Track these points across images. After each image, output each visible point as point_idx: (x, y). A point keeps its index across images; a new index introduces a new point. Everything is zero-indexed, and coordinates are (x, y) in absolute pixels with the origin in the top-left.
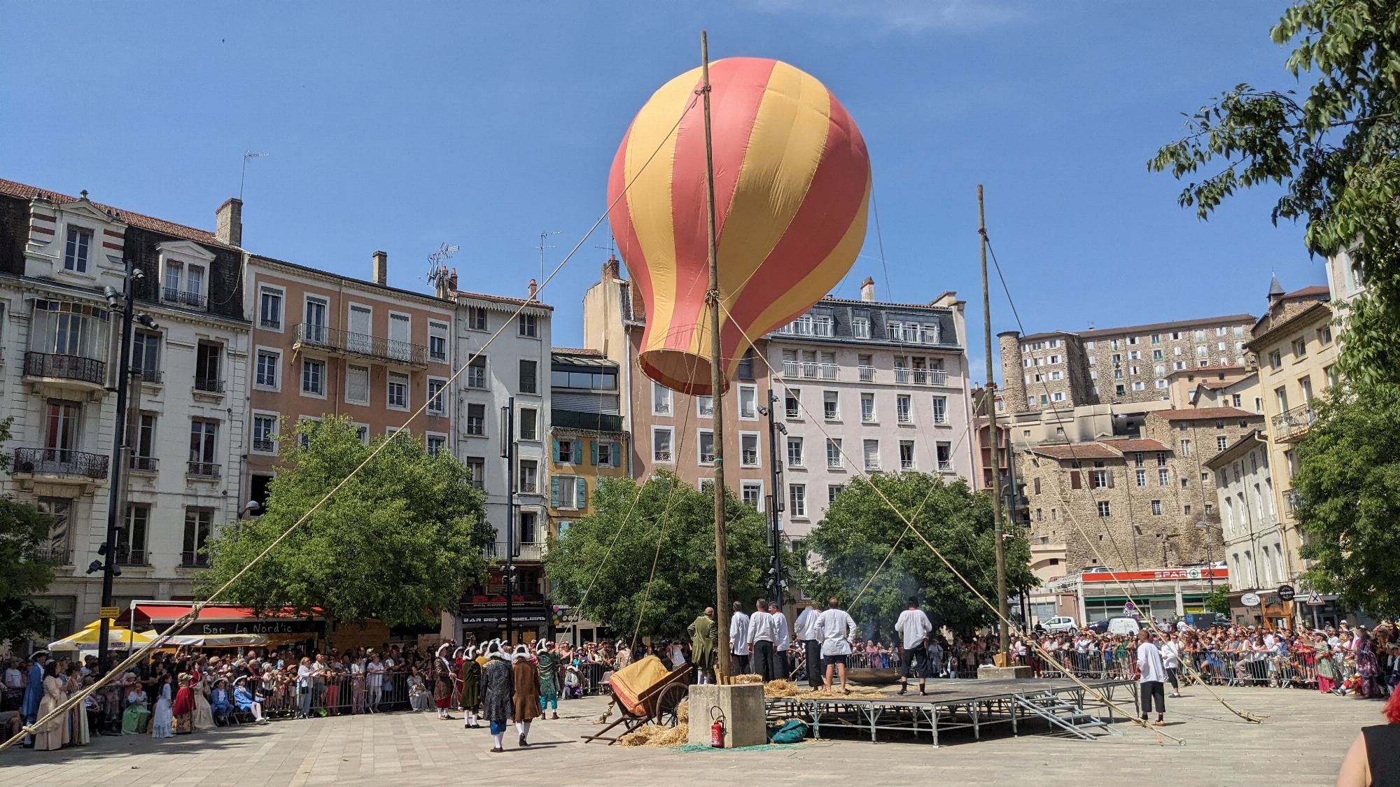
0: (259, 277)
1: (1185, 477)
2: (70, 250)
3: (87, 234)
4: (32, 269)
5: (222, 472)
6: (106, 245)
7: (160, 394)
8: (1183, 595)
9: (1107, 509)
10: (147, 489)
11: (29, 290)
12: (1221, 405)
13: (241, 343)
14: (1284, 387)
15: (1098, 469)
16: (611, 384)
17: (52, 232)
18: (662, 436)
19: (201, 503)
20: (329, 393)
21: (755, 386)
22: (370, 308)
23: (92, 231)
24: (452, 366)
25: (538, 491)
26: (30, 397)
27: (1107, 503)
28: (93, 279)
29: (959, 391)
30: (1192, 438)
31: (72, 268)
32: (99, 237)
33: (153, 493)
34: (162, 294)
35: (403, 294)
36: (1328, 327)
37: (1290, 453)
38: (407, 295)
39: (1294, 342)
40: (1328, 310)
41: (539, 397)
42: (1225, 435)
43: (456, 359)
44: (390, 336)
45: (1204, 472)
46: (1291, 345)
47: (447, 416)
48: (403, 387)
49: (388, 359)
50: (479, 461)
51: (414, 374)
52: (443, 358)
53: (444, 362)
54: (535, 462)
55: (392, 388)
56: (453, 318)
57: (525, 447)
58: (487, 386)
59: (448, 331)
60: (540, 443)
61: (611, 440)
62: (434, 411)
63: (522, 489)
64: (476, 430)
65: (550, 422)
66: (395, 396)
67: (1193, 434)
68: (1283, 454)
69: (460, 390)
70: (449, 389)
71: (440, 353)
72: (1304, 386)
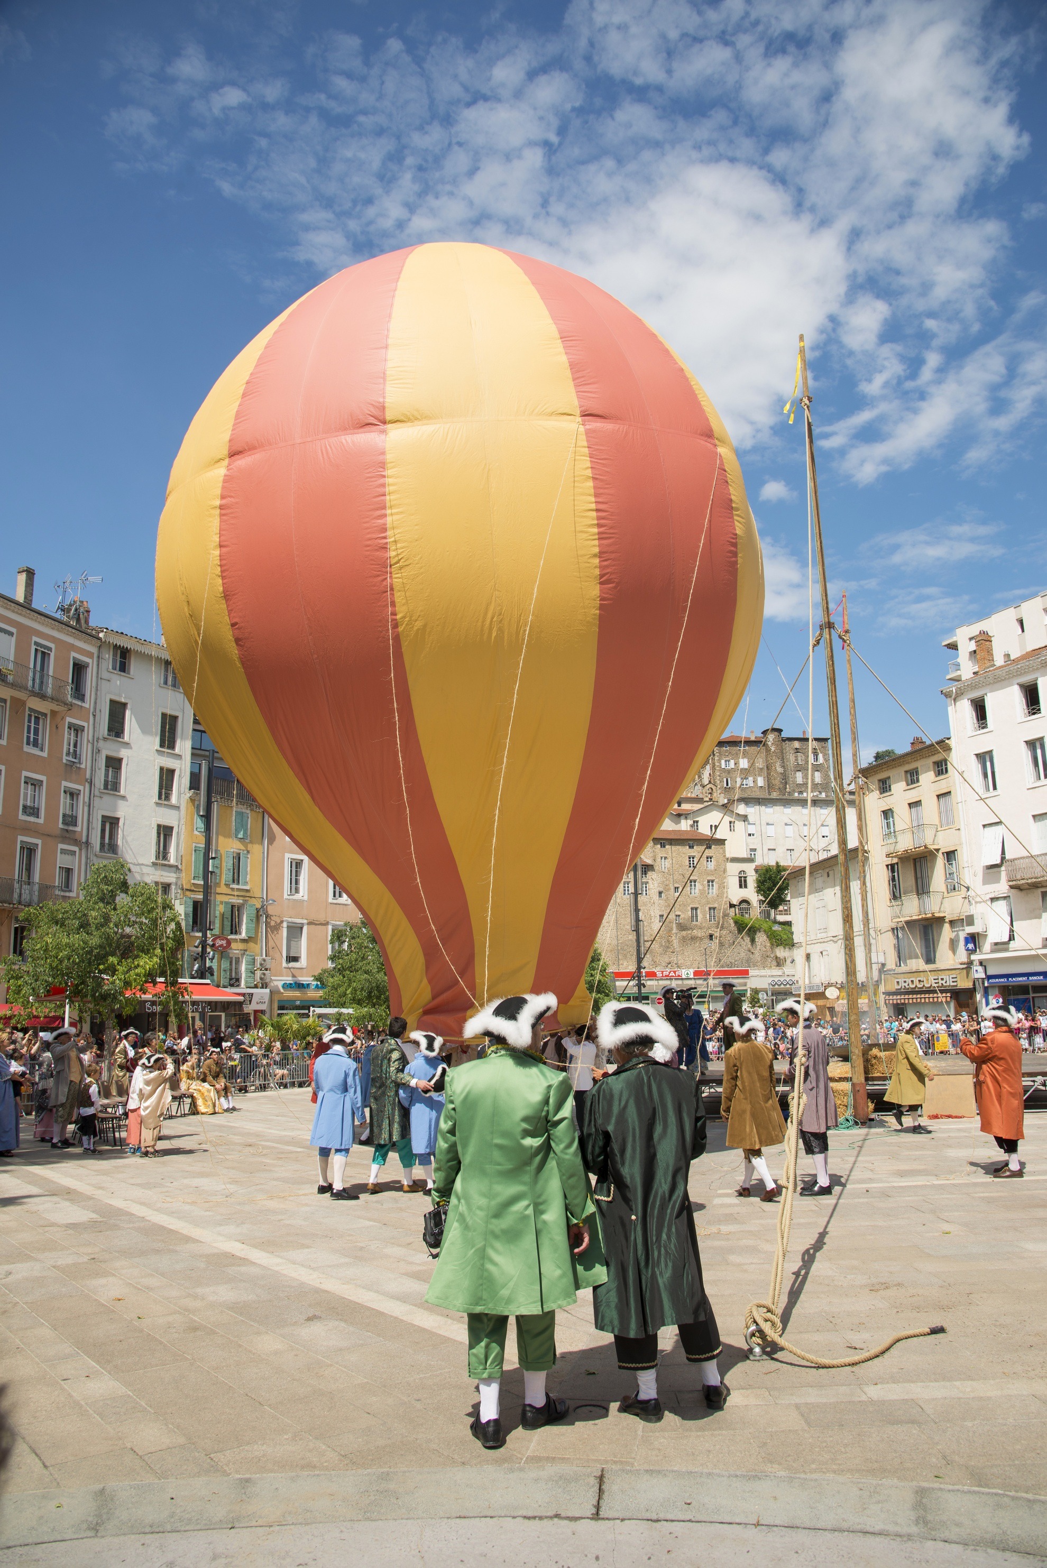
1: (661, 889)
12: (685, 828)
14: (892, 809)
22: (14, 630)
24: (92, 710)
25: (172, 860)
30: (669, 856)
35: (50, 621)
36: (946, 761)
37: (892, 866)
38: (53, 622)
39: (906, 772)
40: (949, 746)
41: (179, 757)
42: (694, 854)
43: (95, 703)
44: (32, 666)
45: (676, 885)
46: (903, 773)
47: (83, 766)
48: (41, 727)
49: (32, 691)
50: (114, 821)
51: (54, 713)
52: (83, 700)
53: (84, 705)
54: (172, 828)
55: (29, 727)
56: (95, 656)
57: (162, 810)
58: (126, 738)
59: (89, 670)
60: (177, 808)
61: (248, 811)
62: (71, 759)
63: (157, 857)
64: (113, 785)
65: (188, 785)
66: (32, 736)
67: (670, 852)
68: (885, 867)
69: (98, 739)
70: (87, 735)
71: (79, 693)
72: (913, 810)
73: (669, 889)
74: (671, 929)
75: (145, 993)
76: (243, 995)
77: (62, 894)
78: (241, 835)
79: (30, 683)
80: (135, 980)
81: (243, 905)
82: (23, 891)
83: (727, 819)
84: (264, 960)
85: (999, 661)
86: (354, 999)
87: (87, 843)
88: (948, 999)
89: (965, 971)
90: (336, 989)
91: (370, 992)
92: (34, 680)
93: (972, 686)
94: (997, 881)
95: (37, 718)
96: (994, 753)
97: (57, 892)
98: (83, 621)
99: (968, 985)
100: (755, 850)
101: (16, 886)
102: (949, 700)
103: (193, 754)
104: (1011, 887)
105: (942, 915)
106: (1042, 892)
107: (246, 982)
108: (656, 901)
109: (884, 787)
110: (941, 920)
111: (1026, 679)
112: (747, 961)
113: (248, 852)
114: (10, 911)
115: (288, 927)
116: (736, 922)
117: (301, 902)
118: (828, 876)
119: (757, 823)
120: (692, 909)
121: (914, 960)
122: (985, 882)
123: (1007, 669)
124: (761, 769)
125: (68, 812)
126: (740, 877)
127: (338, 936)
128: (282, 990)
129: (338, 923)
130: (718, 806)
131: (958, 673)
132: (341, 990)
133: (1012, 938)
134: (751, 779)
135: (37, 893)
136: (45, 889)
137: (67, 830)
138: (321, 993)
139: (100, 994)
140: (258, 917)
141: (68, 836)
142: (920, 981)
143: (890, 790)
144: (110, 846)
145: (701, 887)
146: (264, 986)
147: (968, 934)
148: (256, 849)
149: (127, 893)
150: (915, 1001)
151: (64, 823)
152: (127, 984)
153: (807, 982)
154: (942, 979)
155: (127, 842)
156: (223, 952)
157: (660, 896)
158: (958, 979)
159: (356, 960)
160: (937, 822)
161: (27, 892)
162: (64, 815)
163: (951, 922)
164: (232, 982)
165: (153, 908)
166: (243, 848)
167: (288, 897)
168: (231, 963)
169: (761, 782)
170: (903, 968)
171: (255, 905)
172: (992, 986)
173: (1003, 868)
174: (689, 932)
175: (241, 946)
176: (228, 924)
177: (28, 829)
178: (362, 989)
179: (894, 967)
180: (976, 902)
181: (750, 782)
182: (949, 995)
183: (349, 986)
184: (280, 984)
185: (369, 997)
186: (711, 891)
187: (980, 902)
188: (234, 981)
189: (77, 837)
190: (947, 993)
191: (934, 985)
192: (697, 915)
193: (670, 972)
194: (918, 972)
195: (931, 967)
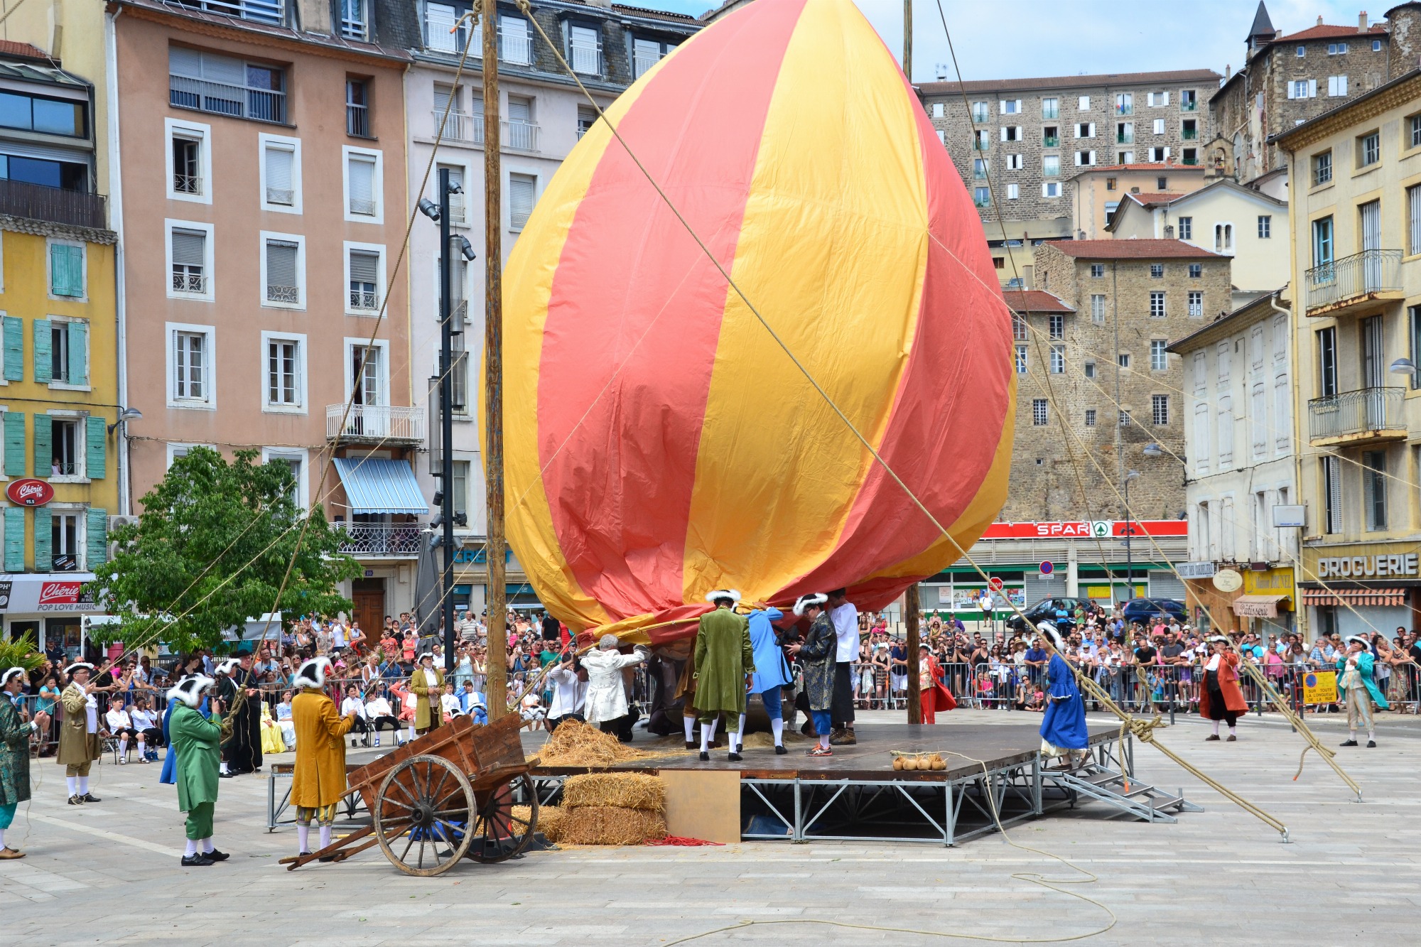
1: (1091, 361)
8: (1080, 565)
12: (1159, 234)
14: (1330, 217)
18: (189, 241)
21: (378, 153)
30: (1110, 292)
37: (1326, 331)
39: (1359, 138)
42: (1163, 289)
45: (1123, 352)
46: (1353, 142)
61: (81, 245)
67: (1111, 285)
68: (1314, 335)
72: (1365, 219)
73: (1107, 360)
74: (1111, 439)
78: (66, 289)
81: (77, 419)
83: (1253, 212)
84: (127, 521)
88: (1401, 600)
105: (1401, 433)
107: (92, 561)
108: (1080, 384)
109: (1321, 172)
113: (85, 321)
117: (205, 413)
118: (1237, 350)
120: (1155, 398)
121: (1353, 522)
129: (280, 449)
140: (111, 441)
142: (1357, 563)
143: (1329, 176)
148: (101, 312)
150: (1349, 602)
154: (1393, 561)
156: (36, 507)
157: (1089, 374)
158: (1419, 562)
160: (1401, 243)
163: (1414, 448)
164: (59, 562)
166: (75, 312)
167: (175, 404)
168: (55, 527)
170: (1333, 537)
171: (103, 420)
175: (78, 495)
176: (43, 456)
179: (1320, 534)
182: (1402, 593)
188: (65, 561)
190: (1399, 588)
191: (1380, 573)
192: (1164, 412)
193: (1064, 527)
194: (1357, 545)
195: (1379, 536)
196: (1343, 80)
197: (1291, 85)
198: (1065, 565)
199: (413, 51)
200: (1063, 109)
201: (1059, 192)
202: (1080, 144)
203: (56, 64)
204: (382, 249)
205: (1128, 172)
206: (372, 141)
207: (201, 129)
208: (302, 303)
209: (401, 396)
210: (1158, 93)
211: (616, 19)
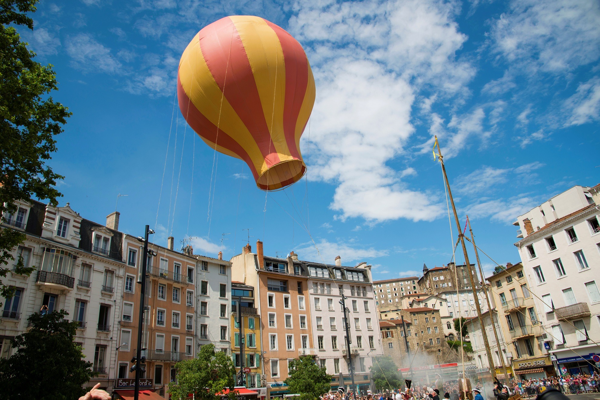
0: (129, 244)
1: (416, 333)
2: (60, 227)
3: (67, 221)
4: (45, 234)
5: (111, 329)
6: (74, 226)
7: (89, 293)
9: (391, 345)
10: (81, 336)
11: (43, 243)
12: (422, 307)
13: (121, 272)
14: (503, 293)
15: (388, 330)
16: (250, 295)
17: (54, 219)
18: (272, 316)
19: (102, 343)
20: (152, 295)
21: (304, 296)
22: (167, 259)
23: (69, 220)
24: (195, 285)
25: (227, 340)
26: (38, 291)
27: (391, 343)
28: (68, 240)
29: (372, 299)
30: (417, 318)
31: (60, 235)
32: (72, 223)
33: (84, 338)
34: (93, 249)
35: (180, 255)
36: (521, 271)
37: (508, 316)
38: (181, 255)
39: (506, 277)
40: (522, 266)
41: (227, 300)
42: (427, 317)
43: (197, 283)
44: (174, 272)
45: (422, 330)
46: (505, 278)
47: (193, 306)
48: (178, 293)
49: (175, 281)
50: (205, 326)
51: (182, 288)
52: (192, 282)
53: (192, 284)
54: (226, 327)
55: (174, 294)
56: (196, 265)
57: (223, 320)
58: (208, 294)
59: (194, 271)
60: (228, 319)
61: (254, 318)
62: (189, 304)
63: (222, 339)
64: (204, 313)
65: (231, 310)
66: (175, 297)
68: (505, 317)
69: (198, 296)
70: (194, 295)
71: (191, 280)
72: (512, 292)
73: (419, 332)
74: (423, 348)
75: (222, 394)
76: (257, 391)
77: (188, 355)
78: (252, 327)
79: (174, 278)
80: (219, 389)
81: (254, 354)
82: (174, 356)
83: (439, 301)
84: (264, 376)
85: (536, 230)
86: (300, 390)
87: (196, 335)
88: (543, 371)
89: (547, 358)
90: (293, 386)
91: (306, 387)
92: (175, 277)
93: (527, 241)
94: (553, 318)
95: (176, 290)
96: (541, 266)
97: (186, 355)
98: (190, 253)
99: (550, 364)
100: (452, 313)
101: (171, 354)
102: (518, 247)
103: (232, 298)
104: (560, 321)
105: (533, 335)
106: (573, 322)
107: (257, 385)
108: (415, 338)
109: (499, 284)
110: (533, 337)
111: (548, 236)
112: (456, 359)
113: (255, 333)
114: (169, 364)
115: (272, 362)
116: (449, 343)
117: (276, 351)
119: (451, 301)
120: (430, 339)
121: (525, 355)
122: (548, 319)
123: (539, 233)
124: (449, 279)
125: (189, 324)
126: (447, 324)
127: (291, 364)
128: (271, 388)
129: (290, 359)
130: (434, 296)
131: (521, 234)
132: (295, 387)
133: (565, 342)
134: (446, 284)
135: (179, 356)
136: (182, 354)
137: (189, 331)
138: (287, 388)
139: (207, 396)
140: (260, 359)
141: (189, 333)
142: (529, 364)
143: (501, 285)
144: (204, 336)
145: (432, 330)
146: (264, 386)
147: (545, 342)
148: (257, 332)
149: (214, 355)
150: (528, 372)
151: (188, 328)
152: (216, 391)
153: (481, 367)
154: (538, 362)
155: (210, 333)
156: (248, 374)
157: (416, 335)
158: (545, 362)
159: (300, 374)
160: (523, 296)
161: (175, 356)
162: (187, 326)
163: (537, 337)
165: (224, 361)
166: (253, 332)
167: (271, 350)
168: (251, 378)
169: (450, 284)
170: (521, 359)
171: (259, 354)
172: (561, 364)
173: (554, 313)
174: (430, 349)
175: (255, 371)
176: (249, 362)
177: (175, 332)
178: (303, 385)
179: (517, 358)
180: (546, 328)
181: (446, 285)
183: (298, 385)
184: (270, 385)
185: (306, 389)
186: (436, 331)
187: (548, 328)
188: (253, 385)
189: (192, 333)
190: (541, 368)
191: (535, 365)
192: (432, 342)
193: (424, 367)
194: (527, 360)
195: (532, 357)
196: (443, 277)
197: (434, 278)
198: (425, 376)
199: (308, 277)
200: (390, 286)
201: (392, 301)
202: (394, 292)
203: (244, 284)
204: (306, 315)
205: (412, 296)
206: (303, 294)
207: (273, 294)
208: (292, 327)
209: (311, 346)
210: (408, 282)
211: (343, 268)
